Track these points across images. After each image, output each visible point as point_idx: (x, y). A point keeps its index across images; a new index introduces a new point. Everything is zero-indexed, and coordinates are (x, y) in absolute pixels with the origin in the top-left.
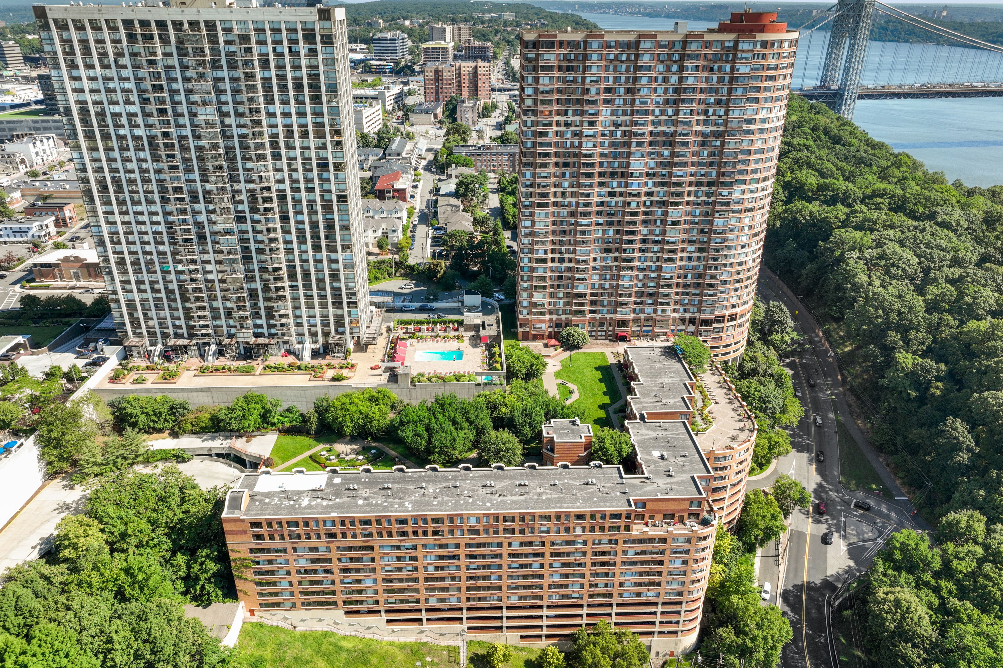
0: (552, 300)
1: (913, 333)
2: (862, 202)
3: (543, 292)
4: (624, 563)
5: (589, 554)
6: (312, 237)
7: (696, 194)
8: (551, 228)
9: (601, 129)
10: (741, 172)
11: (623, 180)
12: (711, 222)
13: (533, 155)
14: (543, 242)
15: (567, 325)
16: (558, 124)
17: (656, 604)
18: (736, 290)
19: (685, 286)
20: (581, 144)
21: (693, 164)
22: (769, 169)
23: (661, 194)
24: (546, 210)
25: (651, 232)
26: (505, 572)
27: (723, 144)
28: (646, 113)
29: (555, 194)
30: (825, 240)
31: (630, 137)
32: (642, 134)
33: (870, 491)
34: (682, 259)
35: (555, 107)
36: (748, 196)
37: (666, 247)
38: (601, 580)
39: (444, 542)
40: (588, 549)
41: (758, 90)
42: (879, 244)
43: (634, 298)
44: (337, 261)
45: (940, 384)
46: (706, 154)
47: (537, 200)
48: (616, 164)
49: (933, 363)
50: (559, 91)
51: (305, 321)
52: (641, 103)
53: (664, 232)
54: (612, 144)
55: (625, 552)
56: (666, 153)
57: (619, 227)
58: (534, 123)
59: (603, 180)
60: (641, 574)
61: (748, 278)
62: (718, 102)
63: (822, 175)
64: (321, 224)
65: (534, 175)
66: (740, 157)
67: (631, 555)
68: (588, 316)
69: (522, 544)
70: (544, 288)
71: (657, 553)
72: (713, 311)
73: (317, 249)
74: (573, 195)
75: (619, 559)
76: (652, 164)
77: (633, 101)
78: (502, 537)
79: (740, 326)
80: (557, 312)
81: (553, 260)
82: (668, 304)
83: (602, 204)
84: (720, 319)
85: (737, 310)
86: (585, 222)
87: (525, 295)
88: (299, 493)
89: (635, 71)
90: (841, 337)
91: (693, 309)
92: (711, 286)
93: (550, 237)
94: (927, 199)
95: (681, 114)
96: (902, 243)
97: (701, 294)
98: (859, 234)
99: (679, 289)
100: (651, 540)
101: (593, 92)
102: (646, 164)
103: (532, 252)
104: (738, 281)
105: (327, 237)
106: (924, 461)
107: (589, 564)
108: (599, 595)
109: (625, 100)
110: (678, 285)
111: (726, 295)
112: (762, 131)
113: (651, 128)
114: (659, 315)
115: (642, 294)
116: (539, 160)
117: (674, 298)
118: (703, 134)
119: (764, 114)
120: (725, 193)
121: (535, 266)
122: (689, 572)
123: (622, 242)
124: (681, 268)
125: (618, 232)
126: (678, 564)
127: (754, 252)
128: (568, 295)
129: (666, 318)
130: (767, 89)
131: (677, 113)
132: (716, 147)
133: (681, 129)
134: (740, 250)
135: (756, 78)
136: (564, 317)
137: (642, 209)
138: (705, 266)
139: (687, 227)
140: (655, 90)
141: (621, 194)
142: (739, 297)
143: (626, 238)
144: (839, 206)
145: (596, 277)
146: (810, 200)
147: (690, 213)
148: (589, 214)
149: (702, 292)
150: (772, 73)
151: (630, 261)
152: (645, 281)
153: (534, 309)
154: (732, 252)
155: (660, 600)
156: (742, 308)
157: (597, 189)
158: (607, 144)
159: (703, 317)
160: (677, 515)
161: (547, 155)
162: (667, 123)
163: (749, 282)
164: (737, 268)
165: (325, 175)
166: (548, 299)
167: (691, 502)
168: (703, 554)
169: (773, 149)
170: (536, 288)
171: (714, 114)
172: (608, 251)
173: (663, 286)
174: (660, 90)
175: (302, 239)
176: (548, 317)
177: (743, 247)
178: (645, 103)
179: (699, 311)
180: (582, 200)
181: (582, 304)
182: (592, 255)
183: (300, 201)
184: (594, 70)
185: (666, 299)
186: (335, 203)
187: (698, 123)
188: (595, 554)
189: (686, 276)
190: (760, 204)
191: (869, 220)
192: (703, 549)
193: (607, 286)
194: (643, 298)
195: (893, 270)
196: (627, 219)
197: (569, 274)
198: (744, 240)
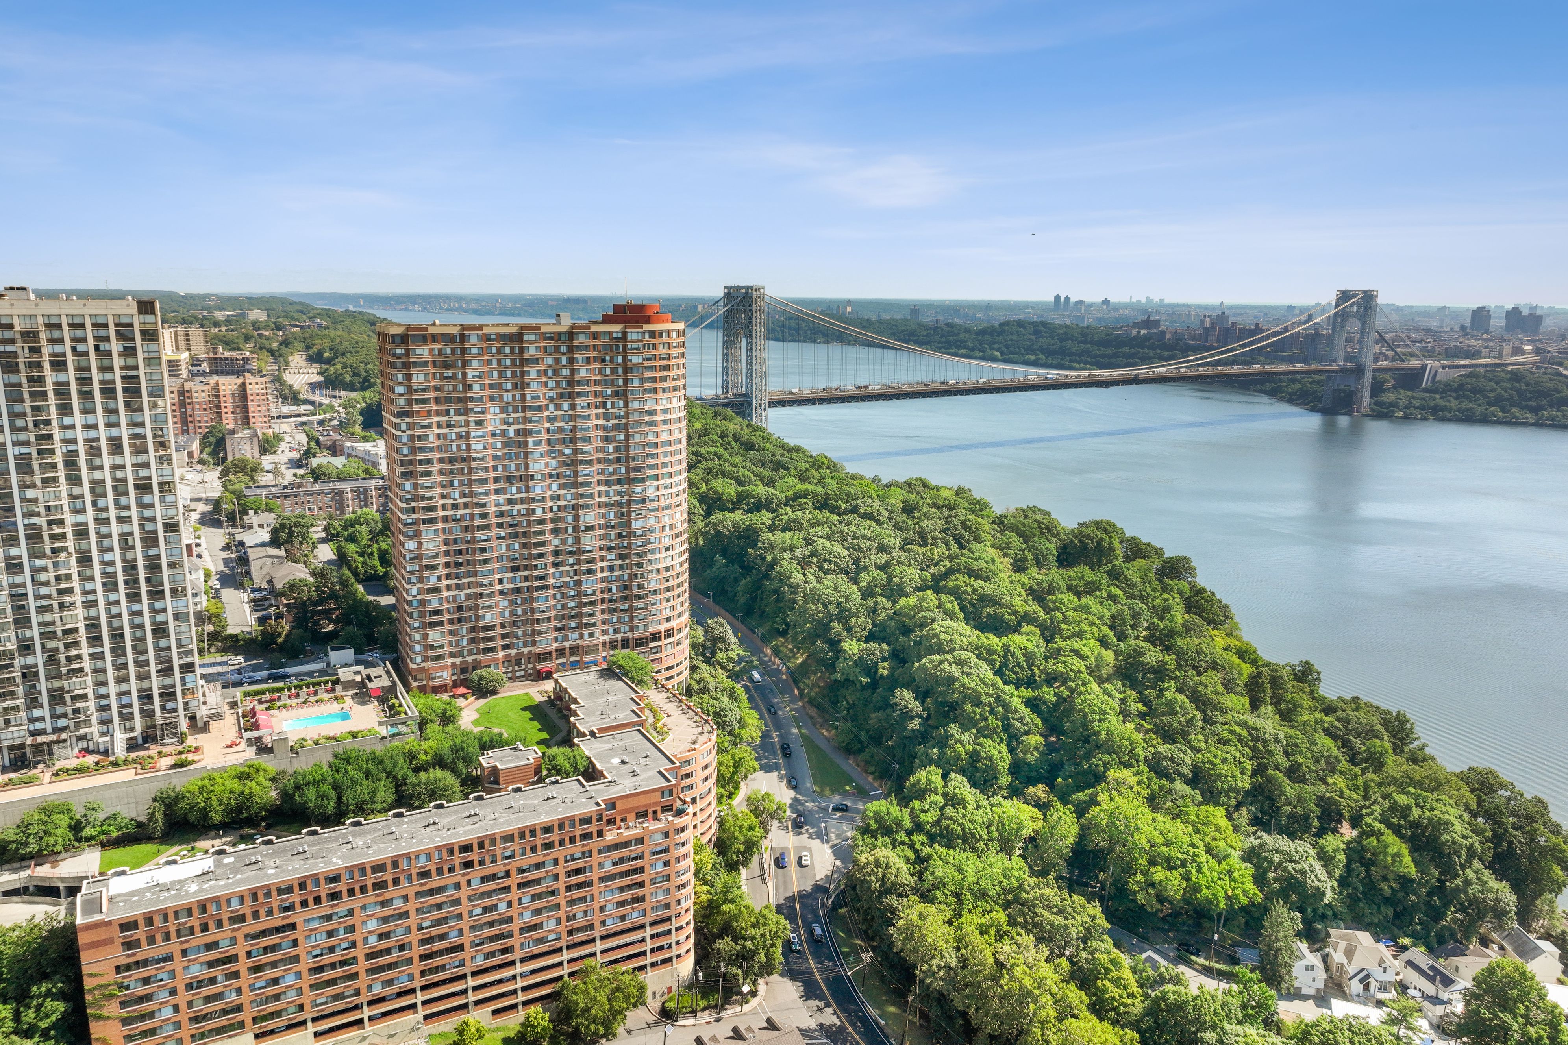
0: (453, 638)
1: (853, 620)
2: (786, 505)
3: (441, 629)
4: (602, 879)
5: (562, 877)
6: (126, 582)
7: (607, 493)
8: (443, 548)
9: (490, 428)
10: (652, 467)
11: (523, 484)
12: (628, 524)
13: (411, 462)
14: (433, 567)
15: (475, 668)
16: (439, 426)
17: (642, 927)
18: (668, 600)
19: (610, 601)
20: (469, 447)
21: (599, 461)
22: (680, 462)
23: (569, 497)
24: (434, 527)
25: (564, 541)
26: (465, 924)
27: (627, 437)
28: (539, 408)
29: (444, 507)
30: (754, 546)
31: (525, 435)
32: (539, 432)
33: (845, 793)
34: (602, 569)
35: (434, 407)
36: (662, 492)
37: (583, 557)
38: (579, 909)
39: (388, 896)
40: (560, 870)
41: (654, 380)
42: (809, 542)
43: (554, 624)
44: (164, 610)
45: (886, 664)
46: (611, 449)
47: (423, 515)
48: (513, 467)
49: (876, 645)
50: (437, 389)
51: (113, 701)
52: (533, 398)
53: (578, 540)
54: (505, 445)
55: (601, 865)
56: (568, 451)
57: (525, 540)
58: (410, 426)
59: (500, 486)
60: (622, 889)
61: (679, 586)
62: (616, 394)
63: (740, 483)
64: (140, 563)
65: (416, 486)
66: (648, 450)
67: (608, 867)
68: (501, 654)
69: (483, 880)
70: (441, 624)
71: (636, 858)
72: (646, 626)
73: (134, 597)
74: (466, 506)
75: (595, 875)
76: (554, 464)
77: (524, 396)
78: (459, 876)
79: (679, 643)
80: (460, 654)
81: (449, 588)
82: (594, 625)
83: (501, 514)
84: (656, 637)
85: (673, 624)
86: (484, 537)
87: (417, 637)
88: (182, 882)
89: (522, 365)
90: (791, 651)
91: (625, 628)
92: (639, 597)
93: (443, 560)
94: (848, 495)
95: (578, 408)
96: (829, 538)
97: (631, 609)
98: (788, 535)
99: (605, 606)
100: (626, 844)
101: (476, 388)
102: (547, 464)
103: (421, 580)
104: (668, 589)
105: (148, 580)
106: (888, 748)
107: (563, 890)
108: (579, 930)
109: (514, 396)
110: (603, 601)
111: (658, 607)
112: (665, 422)
113: (547, 425)
114: (586, 641)
115: (563, 617)
116: (420, 469)
117: (600, 617)
118: (604, 428)
119: (664, 404)
120: (638, 490)
121: (426, 597)
122: (673, 875)
123: (531, 556)
124: (603, 579)
125: (524, 545)
126: (660, 868)
127: (680, 554)
128: (473, 630)
129: (595, 642)
130: (663, 379)
131: (573, 407)
132: (620, 441)
133: (579, 423)
134: (664, 554)
135: (650, 368)
136: (470, 659)
137: (550, 515)
138: (630, 575)
139: (603, 532)
140: (546, 384)
141: (522, 501)
142: (673, 608)
143: (535, 551)
144: (764, 512)
145: (504, 603)
146: (732, 510)
147: (604, 516)
148: (487, 527)
149: (631, 606)
150: (665, 363)
151: (542, 578)
152: (564, 601)
153: (431, 653)
154: (657, 556)
155: (647, 920)
156: (678, 621)
157: (494, 497)
158: (499, 445)
159: (636, 635)
160: (650, 811)
161: (429, 462)
162: (563, 418)
163: (681, 590)
164: (665, 574)
165: (147, 499)
166: (448, 638)
167: (662, 791)
168: (684, 850)
169: (679, 441)
170: (432, 625)
171: (613, 407)
172: (515, 569)
173: (586, 604)
174: (552, 384)
175: (110, 585)
176: (450, 661)
177: (667, 549)
178: (538, 397)
179: (632, 629)
180: (477, 511)
181: (491, 639)
182: (497, 576)
183: (109, 536)
184: (475, 364)
185: (591, 620)
186: (161, 535)
187: (597, 416)
188: (569, 874)
189: (610, 590)
190: (676, 500)
191: (795, 521)
192: (683, 844)
193: (519, 612)
194: (564, 622)
195: (826, 565)
196: (534, 528)
197: (472, 603)
198: (667, 541)
